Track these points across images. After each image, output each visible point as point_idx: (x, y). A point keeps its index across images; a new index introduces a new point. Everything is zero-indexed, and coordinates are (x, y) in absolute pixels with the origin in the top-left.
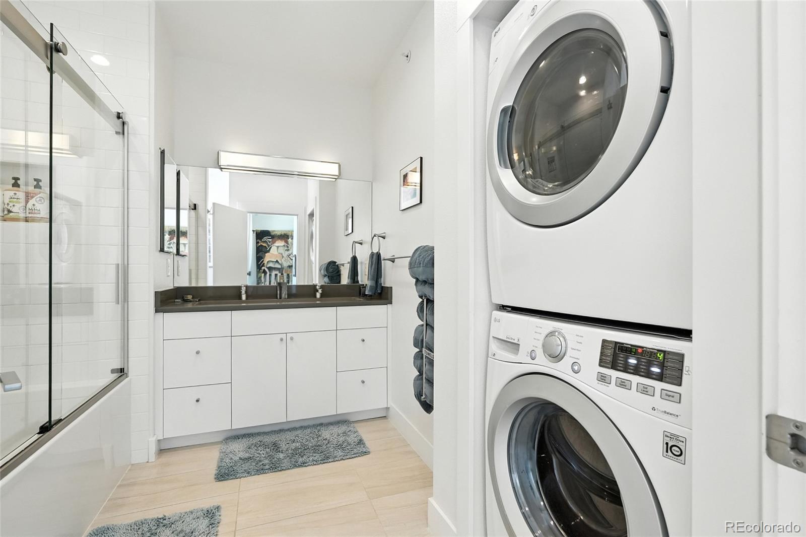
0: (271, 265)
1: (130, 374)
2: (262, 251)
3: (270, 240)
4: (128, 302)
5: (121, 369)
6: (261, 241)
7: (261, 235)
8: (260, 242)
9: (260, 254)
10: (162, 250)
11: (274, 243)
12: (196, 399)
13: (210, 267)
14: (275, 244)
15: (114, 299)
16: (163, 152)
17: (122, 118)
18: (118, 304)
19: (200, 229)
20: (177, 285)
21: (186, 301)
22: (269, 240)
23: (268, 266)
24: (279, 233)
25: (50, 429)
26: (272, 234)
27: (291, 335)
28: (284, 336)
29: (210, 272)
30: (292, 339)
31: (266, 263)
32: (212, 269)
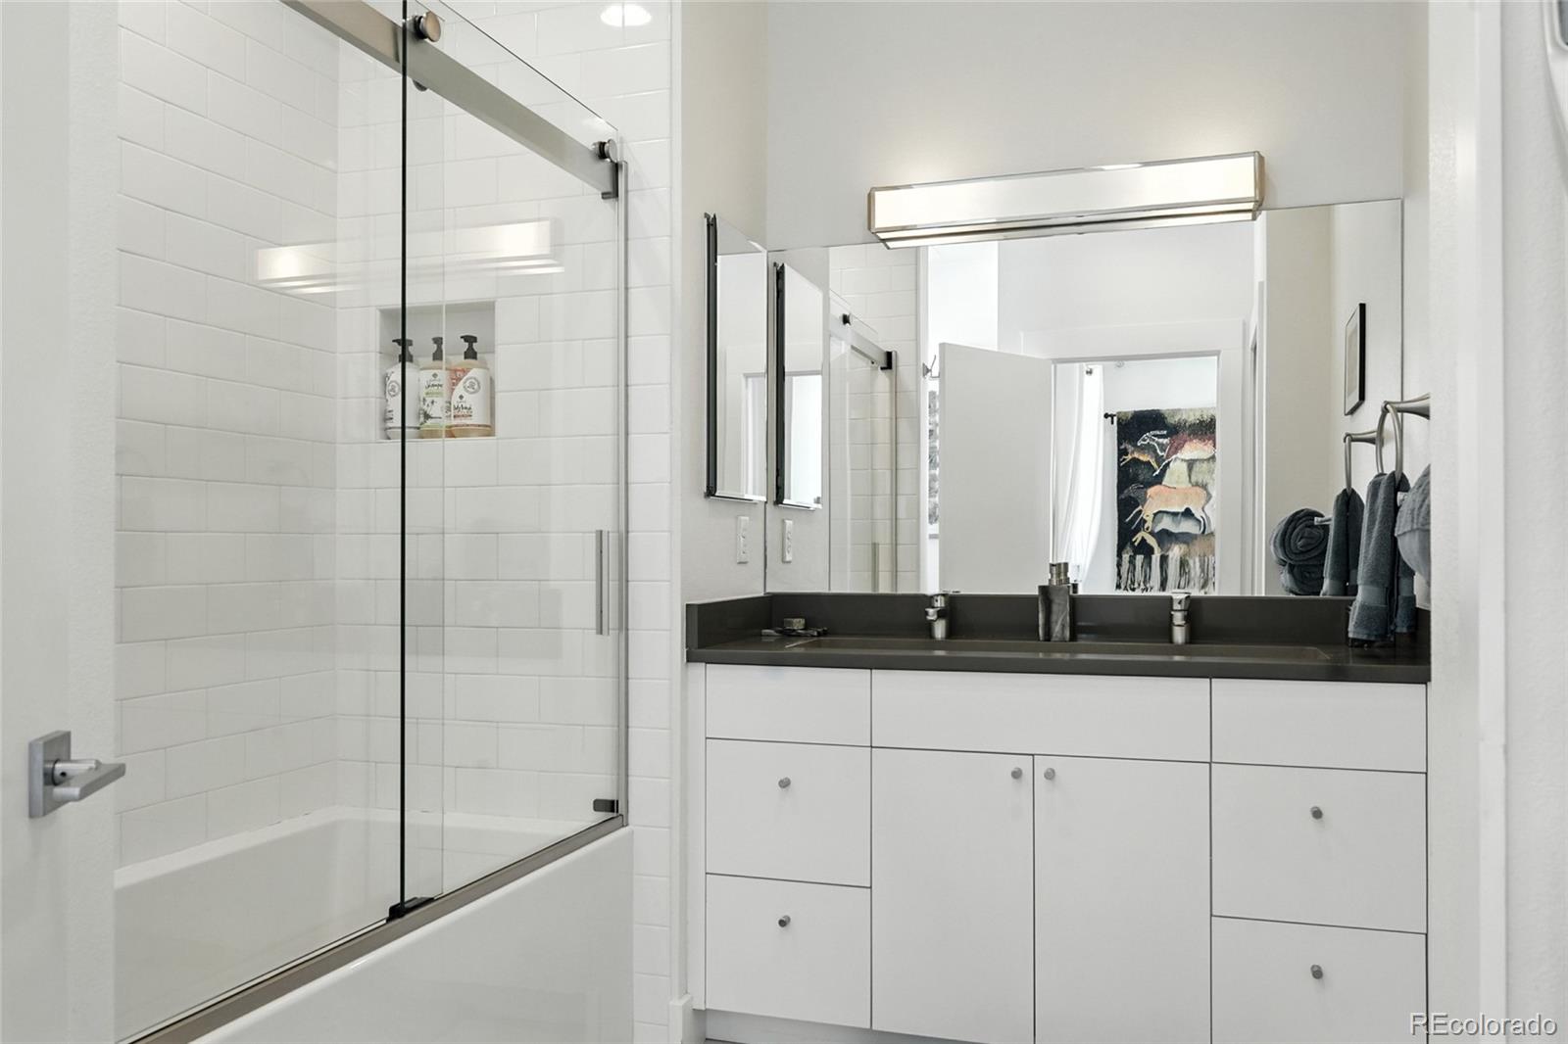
0: (1166, 524)
1: (633, 817)
2: (1134, 480)
3: (1165, 441)
4: (627, 629)
5: (613, 802)
6: (1135, 446)
7: (1133, 427)
8: (1130, 448)
9: (1132, 490)
10: (711, 491)
11: (1175, 453)
12: (780, 917)
13: (933, 537)
14: (1179, 455)
15: (592, 622)
16: (712, 225)
17: (609, 157)
18: (601, 633)
19: (903, 425)
20: (775, 588)
21: (789, 635)
22: (1161, 440)
23: (1156, 531)
24: (1192, 418)
25: (402, 916)
26: (1171, 420)
27: (1055, 763)
28: (1025, 763)
29: (931, 554)
30: (1050, 775)
31: (1149, 520)
32: (937, 541)
